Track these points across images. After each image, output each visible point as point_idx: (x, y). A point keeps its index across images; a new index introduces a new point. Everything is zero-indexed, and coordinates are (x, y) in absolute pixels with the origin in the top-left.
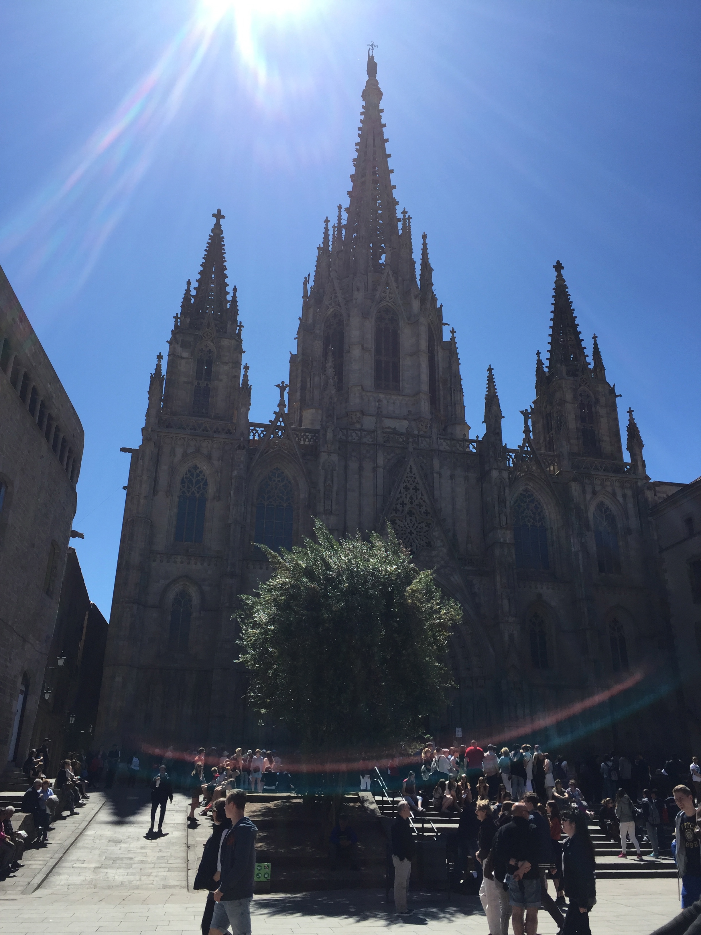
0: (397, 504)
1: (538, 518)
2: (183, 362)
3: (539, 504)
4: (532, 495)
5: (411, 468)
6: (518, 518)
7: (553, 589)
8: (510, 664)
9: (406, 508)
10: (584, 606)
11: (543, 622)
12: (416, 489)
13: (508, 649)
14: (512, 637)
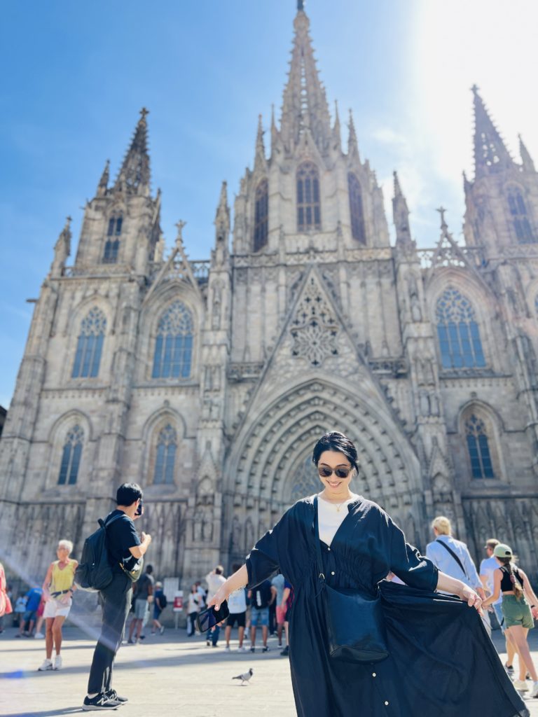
0: (297, 316)
1: (466, 314)
2: (96, 223)
3: (467, 299)
4: (457, 291)
5: (312, 280)
6: (442, 316)
7: (491, 385)
8: (435, 471)
9: (307, 319)
10: (529, 398)
11: (482, 424)
12: (318, 299)
13: (432, 454)
14: (435, 440)
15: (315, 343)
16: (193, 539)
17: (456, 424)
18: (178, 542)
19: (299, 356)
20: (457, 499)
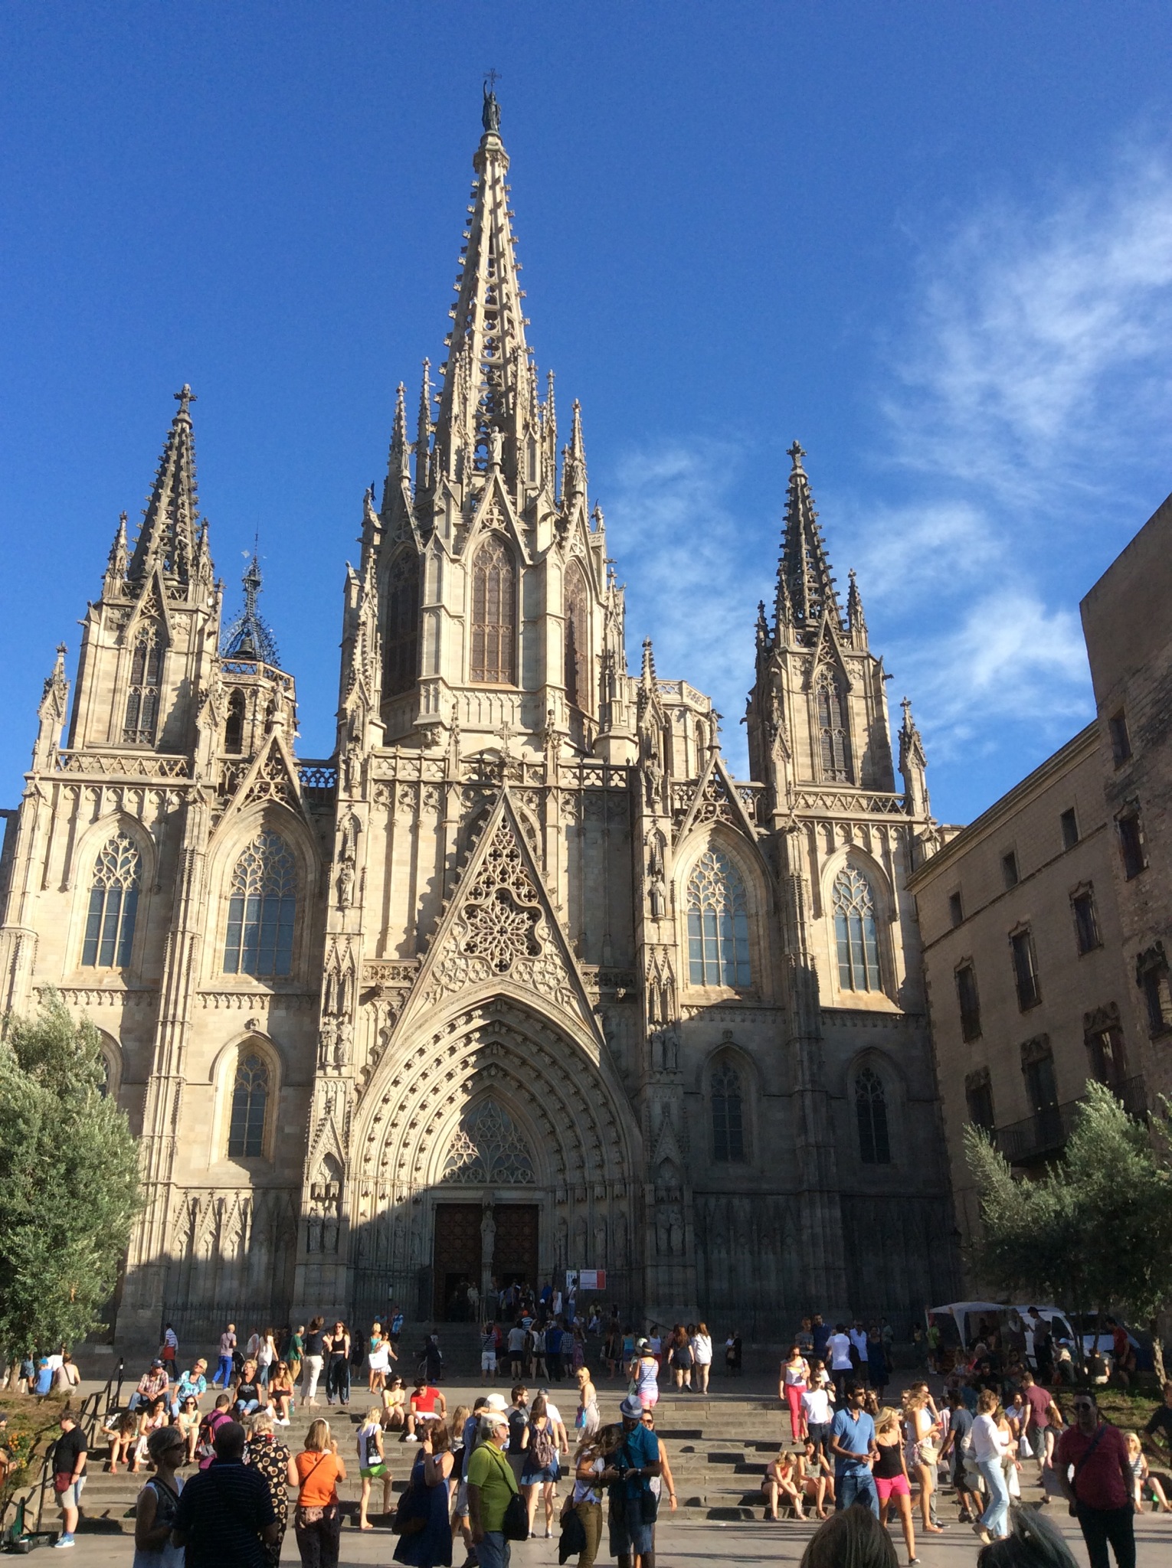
0: (477, 882)
1: (732, 896)
3: (737, 871)
4: (724, 857)
5: (504, 820)
6: (697, 897)
7: (753, 1021)
8: (663, 1155)
9: (494, 889)
10: (801, 1049)
11: (736, 1078)
12: (512, 856)
13: (660, 1130)
14: (666, 1108)
15: (502, 932)
16: (308, 1250)
17: (698, 1080)
18: (276, 1251)
19: (477, 954)
20: (688, 1196)
